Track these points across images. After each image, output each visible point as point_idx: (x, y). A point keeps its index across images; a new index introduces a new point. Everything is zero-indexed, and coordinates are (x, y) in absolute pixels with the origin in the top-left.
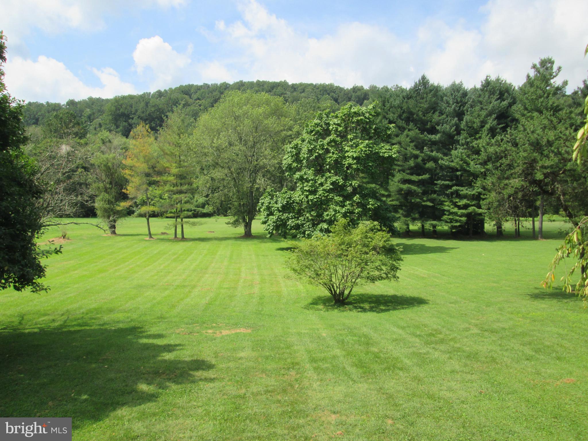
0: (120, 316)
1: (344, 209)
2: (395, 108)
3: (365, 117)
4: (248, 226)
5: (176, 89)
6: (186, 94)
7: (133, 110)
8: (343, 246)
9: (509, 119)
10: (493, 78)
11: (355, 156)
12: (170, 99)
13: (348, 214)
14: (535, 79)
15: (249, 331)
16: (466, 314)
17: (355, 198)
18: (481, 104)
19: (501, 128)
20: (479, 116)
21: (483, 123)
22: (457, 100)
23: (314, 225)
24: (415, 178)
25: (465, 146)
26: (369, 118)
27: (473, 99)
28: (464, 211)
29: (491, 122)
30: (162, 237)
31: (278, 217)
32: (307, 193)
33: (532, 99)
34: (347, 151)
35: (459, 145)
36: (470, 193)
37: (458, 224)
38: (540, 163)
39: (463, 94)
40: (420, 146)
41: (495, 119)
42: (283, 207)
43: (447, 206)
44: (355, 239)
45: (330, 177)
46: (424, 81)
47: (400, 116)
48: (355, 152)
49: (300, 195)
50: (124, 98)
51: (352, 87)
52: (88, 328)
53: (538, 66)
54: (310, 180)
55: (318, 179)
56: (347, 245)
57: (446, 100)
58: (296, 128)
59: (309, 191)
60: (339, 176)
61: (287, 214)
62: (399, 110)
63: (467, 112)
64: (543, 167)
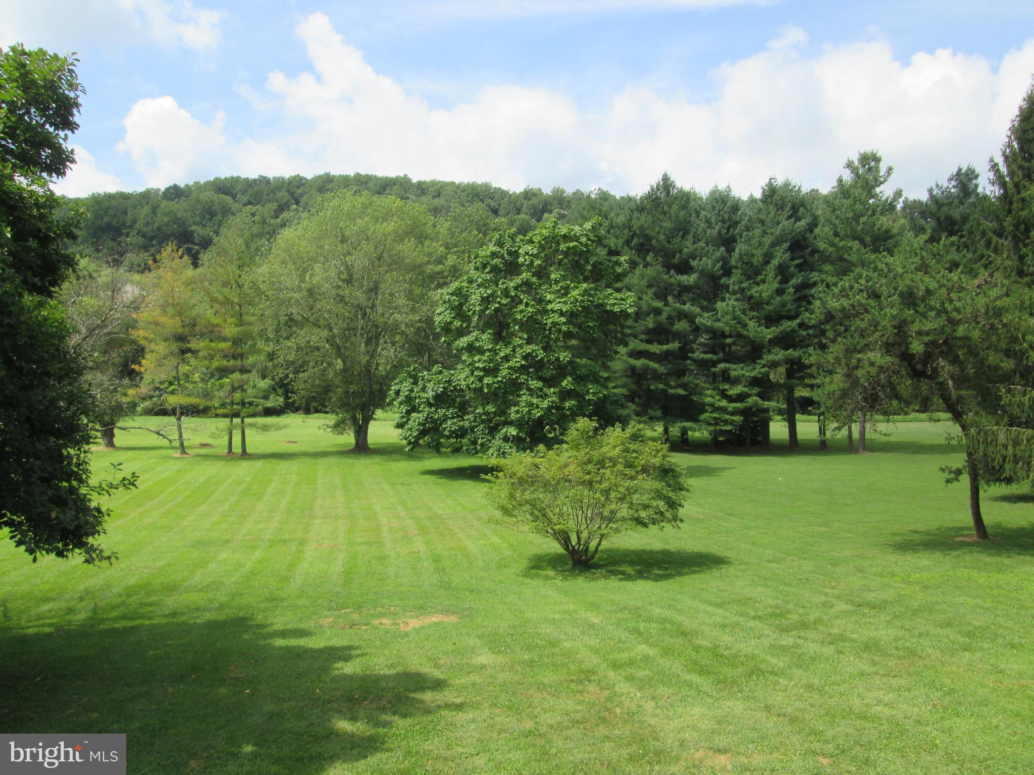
0: (193, 598)
1: (546, 402)
2: (619, 228)
3: (581, 243)
4: (361, 431)
5: (208, 183)
6: (227, 194)
7: (129, 219)
8: (589, 467)
9: (808, 251)
10: (780, 181)
11: (564, 310)
12: (198, 201)
13: (554, 411)
14: (851, 186)
15: (453, 619)
16: (807, 579)
17: (564, 383)
18: (763, 225)
19: (797, 266)
20: (760, 244)
21: (768, 257)
22: (723, 218)
23: (493, 430)
24: (655, 348)
25: (738, 296)
26: (586, 245)
27: (750, 216)
28: (738, 405)
29: (780, 256)
30: (203, 451)
31: (428, 415)
32: (482, 374)
33: (847, 219)
34: (550, 302)
35: (728, 291)
36: (748, 374)
37: (729, 428)
38: (915, 327)
39: (732, 207)
40: (662, 295)
41: (787, 250)
42: (438, 397)
43: (710, 397)
44: (610, 454)
45: (521, 346)
46: (666, 184)
47: (628, 243)
48: (565, 303)
49: (467, 377)
50: (110, 197)
51: (522, 190)
52: (147, 622)
53: (856, 163)
54: (485, 351)
55: (499, 350)
56: (596, 465)
57: (706, 217)
58: (451, 260)
59: (484, 369)
60: (537, 344)
61: (444, 411)
62: (626, 232)
63: (741, 237)
64: (919, 333)
